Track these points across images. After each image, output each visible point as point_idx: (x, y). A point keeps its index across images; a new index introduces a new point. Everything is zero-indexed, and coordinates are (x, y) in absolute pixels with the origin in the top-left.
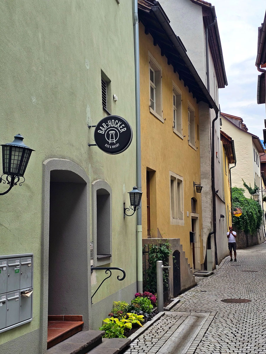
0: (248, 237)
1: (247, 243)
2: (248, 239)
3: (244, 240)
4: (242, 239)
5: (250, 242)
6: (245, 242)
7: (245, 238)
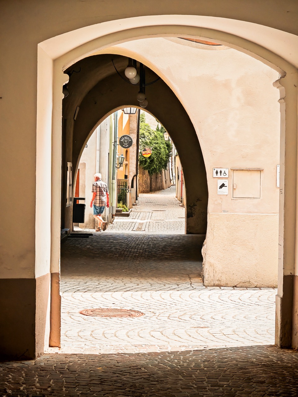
0: (152, 180)
1: (151, 187)
2: (152, 182)
3: (147, 183)
4: (146, 182)
5: (154, 185)
6: (149, 186)
7: (149, 181)
